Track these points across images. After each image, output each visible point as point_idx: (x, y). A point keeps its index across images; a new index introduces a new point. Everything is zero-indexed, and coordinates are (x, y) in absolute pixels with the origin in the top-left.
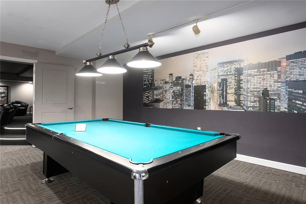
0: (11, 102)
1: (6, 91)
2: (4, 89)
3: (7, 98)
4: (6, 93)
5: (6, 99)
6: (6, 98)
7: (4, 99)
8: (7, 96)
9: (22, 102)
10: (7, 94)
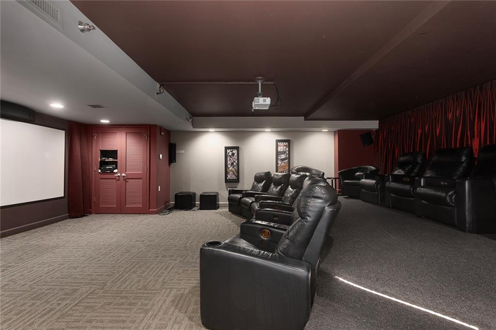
0: (296, 168)
1: (287, 149)
2: (284, 146)
3: (289, 162)
4: (287, 152)
5: (288, 164)
6: (287, 160)
7: (284, 163)
8: (289, 158)
9: (312, 170)
10: (289, 154)
